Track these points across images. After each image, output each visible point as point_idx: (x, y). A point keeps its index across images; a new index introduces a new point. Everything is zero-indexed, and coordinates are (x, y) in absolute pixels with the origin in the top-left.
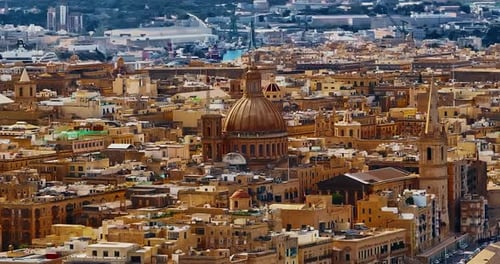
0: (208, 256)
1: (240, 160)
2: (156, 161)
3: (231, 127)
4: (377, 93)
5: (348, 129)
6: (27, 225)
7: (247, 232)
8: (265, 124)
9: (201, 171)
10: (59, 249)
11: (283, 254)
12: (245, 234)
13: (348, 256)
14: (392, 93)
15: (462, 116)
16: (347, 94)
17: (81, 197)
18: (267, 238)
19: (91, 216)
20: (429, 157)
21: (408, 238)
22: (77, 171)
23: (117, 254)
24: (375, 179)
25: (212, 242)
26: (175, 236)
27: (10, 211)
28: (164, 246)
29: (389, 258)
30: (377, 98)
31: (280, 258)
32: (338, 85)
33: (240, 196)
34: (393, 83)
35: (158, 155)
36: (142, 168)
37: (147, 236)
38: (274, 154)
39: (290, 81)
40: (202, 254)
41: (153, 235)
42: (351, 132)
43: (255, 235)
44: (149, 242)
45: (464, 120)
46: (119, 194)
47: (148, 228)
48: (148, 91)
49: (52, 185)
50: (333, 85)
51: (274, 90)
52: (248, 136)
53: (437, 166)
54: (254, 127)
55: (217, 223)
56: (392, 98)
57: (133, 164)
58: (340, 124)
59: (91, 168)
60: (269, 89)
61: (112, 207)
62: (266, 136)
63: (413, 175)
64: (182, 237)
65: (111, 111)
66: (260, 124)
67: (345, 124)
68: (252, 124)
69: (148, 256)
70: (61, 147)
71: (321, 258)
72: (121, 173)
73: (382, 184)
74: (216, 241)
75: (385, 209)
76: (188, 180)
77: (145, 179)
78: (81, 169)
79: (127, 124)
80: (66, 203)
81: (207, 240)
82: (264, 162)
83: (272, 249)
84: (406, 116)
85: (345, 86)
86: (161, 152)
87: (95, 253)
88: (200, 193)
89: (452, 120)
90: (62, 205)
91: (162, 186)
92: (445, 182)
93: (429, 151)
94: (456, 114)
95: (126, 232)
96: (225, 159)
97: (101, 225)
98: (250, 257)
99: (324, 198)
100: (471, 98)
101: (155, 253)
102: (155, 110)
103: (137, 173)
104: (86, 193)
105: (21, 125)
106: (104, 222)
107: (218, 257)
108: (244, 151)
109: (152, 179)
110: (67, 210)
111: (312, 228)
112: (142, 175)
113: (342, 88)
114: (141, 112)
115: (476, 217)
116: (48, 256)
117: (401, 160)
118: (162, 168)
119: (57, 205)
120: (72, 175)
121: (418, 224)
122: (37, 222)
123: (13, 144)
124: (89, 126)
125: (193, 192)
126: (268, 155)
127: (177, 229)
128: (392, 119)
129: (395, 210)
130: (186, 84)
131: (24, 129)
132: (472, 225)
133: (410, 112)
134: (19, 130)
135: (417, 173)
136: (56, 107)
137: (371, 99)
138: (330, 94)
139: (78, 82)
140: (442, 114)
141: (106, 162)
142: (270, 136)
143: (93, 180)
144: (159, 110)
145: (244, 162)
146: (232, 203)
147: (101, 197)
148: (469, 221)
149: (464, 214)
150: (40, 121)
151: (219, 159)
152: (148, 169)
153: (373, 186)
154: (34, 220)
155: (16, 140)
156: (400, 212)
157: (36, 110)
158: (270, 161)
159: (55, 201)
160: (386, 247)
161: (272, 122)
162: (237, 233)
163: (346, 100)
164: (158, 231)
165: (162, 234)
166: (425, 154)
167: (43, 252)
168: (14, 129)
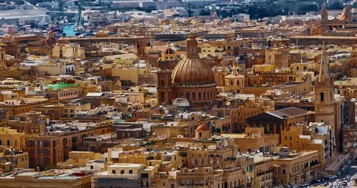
0: (197, 172)
1: (185, 103)
2: (125, 105)
3: (177, 79)
4: (241, 54)
5: (236, 81)
6: (47, 153)
7: (219, 154)
8: (202, 77)
9: (161, 111)
10: (82, 169)
11: (245, 170)
12: (217, 156)
13: (284, 171)
14: (251, 55)
15: (310, 70)
16: (220, 55)
17: (81, 131)
18: (233, 159)
19: (91, 145)
20: (322, 99)
21: (320, 158)
22: (69, 113)
23: (131, 172)
24: (286, 115)
25: (193, 162)
26: (169, 159)
27: (34, 142)
28: (161, 165)
29: (309, 172)
30: (242, 58)
31: (244, 173)
32: (213, 49)
33: (203, 129)
34: (250, 47)
35: (124, 100)
36: (115, 110)
37: (148, 159)
38: (208, 99)
39: (178, 46)
40: (193, 171)
41: (152, 158)
42: (238, 82)
43: (225, 157)
44: (150, 163)
45: (313, 73)
46: (105, 129)
47: (148, 153)
48: (79, 55)
49: (54, 123)
50: (209, 49)
51: (171, 53)
52: (191, 86)
53: (327, 106)
54: (195, 79)
55: (195, 148)
56: (253, 58)
57: (107, 107)
58: (229, 76)
59: (80, 110)
60: (167, 53)
61: (104, 138)
62: (203, 86)
63: (310, 112)
64: (173, 158)
65: (71, 69)
66: (198, 77)
67: (234, 77)
68: (193, 77)
69: (153, 173)
70: (50, 96)
71: (267, 172)
72: (100, 114)
73: (292, 119)
74: (196, 162)
75: (301, 137)
76: (154, 118)
77: (118, 118)
78: (72, 111)
79: (88, 79)
80: (71, 136)
81: (189, 161)
82: (202, 105)
83: (237, 166)
84: (266, 70)
85: (218, 49)
86: (126, 98)
87: (114, 172)
88: (168, 127)
89: (305, 73)
90: (69, 138)
91: (137, 123)
92: (333, 117)
93: (322, 95)
94: (305, 69)
95: (132, 156)
96: (175, 102)
97: (107, 151)
98: (225, 172)
99: (259, 129)
100: (313, 57)
101: (156, 171)
102: (98, 69)
103: (111, 113)
104: (84, 128)
105: (10, 80)
106: (109, 149)
107: (205, 173)
108: (188, 97)
109: (123, 117)
110: (73, 141)
111: (258, 151)
112: (115, 115)
113: (216, 51)
114: (89, 70)
115: (354, 142)
116: (76, 175)
117: (298, 101)
118: (129, 110)
119: (66, 137)
120: (66, 116)
121: (324, 147)
122: (54, 150)
123: (14, 94)
124: (64, 80)
125: (162, 127)
126: (205, 99)
127: (169, 154)
128: (257, 73)
129: (309, 137)
130: (104, 50)
131: (13, 84)
132: (352, 147)
133: (267, 67)
134: (10, 84)
135: (313, 110)
136: (32, 67)
137: (238, 58)
138: (208, 55)
139: (27, 49)
140: (295, 69)
141: (88, 106)
142: (205, 86)
143: (82, 119)
144: (101, 68)
145: (188, 105)
146: (197, 134)
147: (93, 131)
148: (349, 145)
149: (345, 140)
150: (22, 77)
151: (170, 103)
152: (119, 111)
153: (286, 120)
154: (52, 148)
155: (15, 92)
156: (312, 139)
157: (18, 70)
158: (206, 104)
159: (65, 135)
160: (307, 163)
161: (206, 76)
162: (212, 156)
163: (221, 60)
164: (156, 155)
165: (159, 157)
166: (319, 97)
167: (71, 171)
168: (6, 84)
